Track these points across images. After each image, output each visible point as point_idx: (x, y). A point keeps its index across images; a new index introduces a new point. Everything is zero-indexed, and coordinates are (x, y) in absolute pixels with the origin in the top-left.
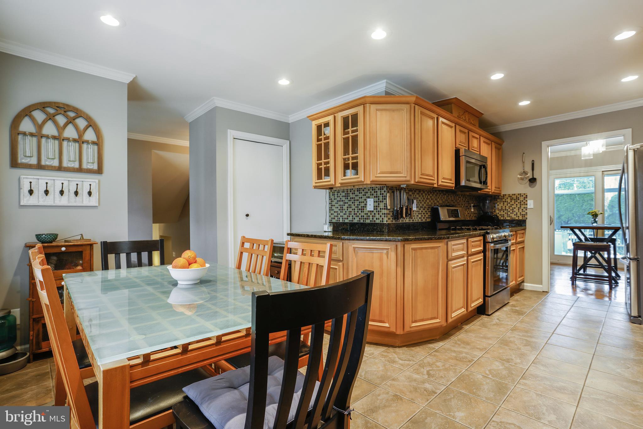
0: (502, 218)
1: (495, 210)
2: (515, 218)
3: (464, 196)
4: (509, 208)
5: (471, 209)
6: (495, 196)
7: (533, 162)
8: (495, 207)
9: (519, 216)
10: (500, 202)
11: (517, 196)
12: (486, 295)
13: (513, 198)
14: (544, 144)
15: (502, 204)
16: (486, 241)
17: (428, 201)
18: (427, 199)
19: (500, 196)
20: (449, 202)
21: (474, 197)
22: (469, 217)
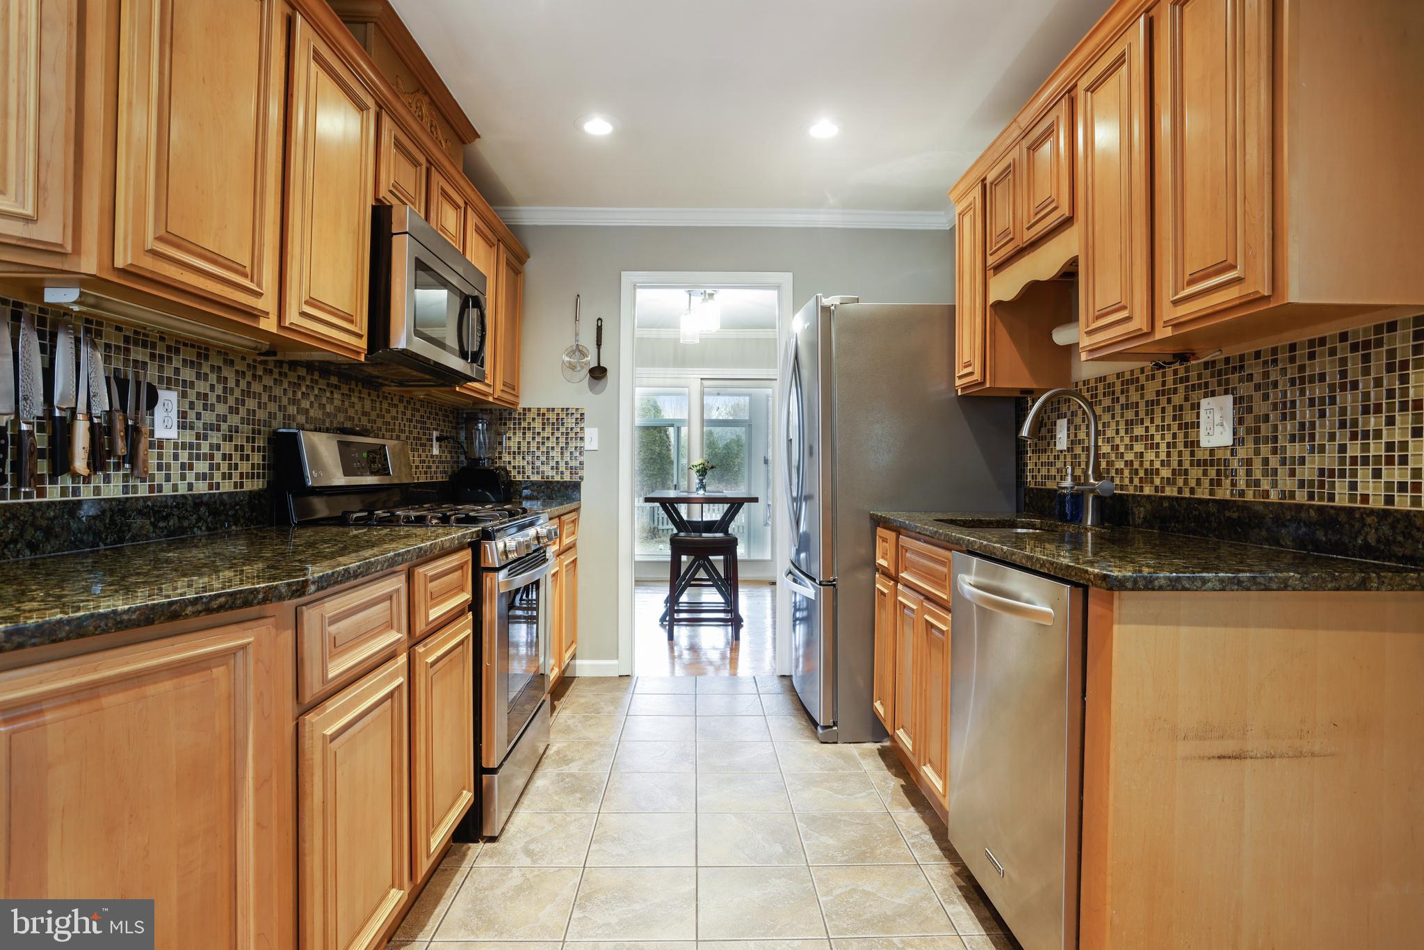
0: (519, 478)
1: (500, 453)
2: (553, 477)
3: (409, 402)
4: (538, 448)
5: (432, 446)
6: (502, 411)
7: (600, 322)
8: (501, 443)
9: (562, 473)
10: (515, 429)
11: (558, 414)
12: (484, 765)
13: (548, 419)
14: (628, 277)
15: (519, 434)
16: (482, 565)
17: (251, 404)
18: (247, 393)
19: (515, 410)
20: (351, 419)
21: (440, 410)
22: (426, 473)
